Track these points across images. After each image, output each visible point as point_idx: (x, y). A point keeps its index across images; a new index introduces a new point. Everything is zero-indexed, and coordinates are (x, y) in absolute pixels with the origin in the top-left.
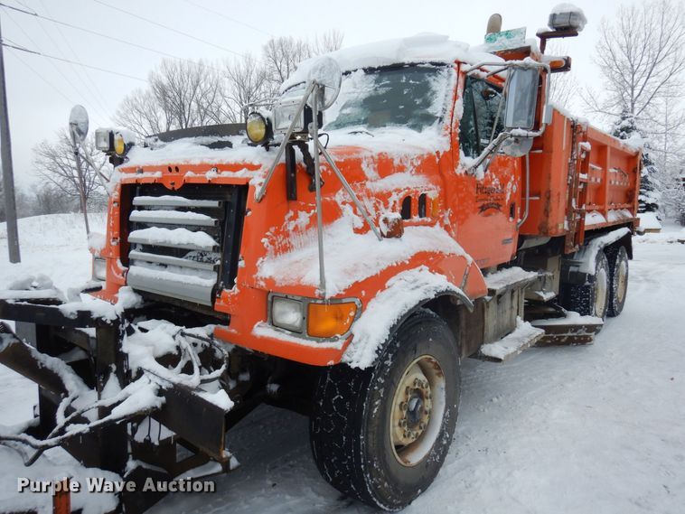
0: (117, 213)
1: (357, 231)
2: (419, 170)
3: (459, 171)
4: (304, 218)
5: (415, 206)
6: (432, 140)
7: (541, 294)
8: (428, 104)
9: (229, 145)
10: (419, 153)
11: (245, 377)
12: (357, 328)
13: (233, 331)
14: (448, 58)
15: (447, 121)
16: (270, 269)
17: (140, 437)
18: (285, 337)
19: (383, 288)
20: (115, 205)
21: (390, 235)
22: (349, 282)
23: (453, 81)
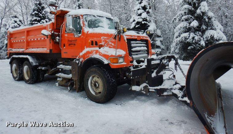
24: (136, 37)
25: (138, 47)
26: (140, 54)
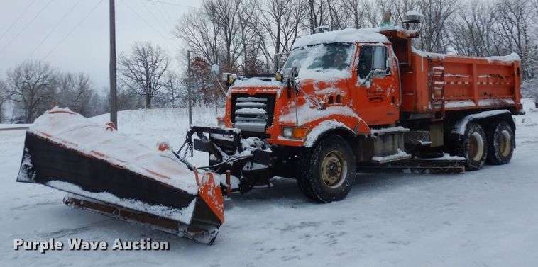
0: (230, 104)
1: (311, 108)
2: (337, 86)
3: (357, 85)
4: (293, 103)
5: (335, 99)
6: (344, 74)
7: (421, 141)
8: (345, 60)
9: (270, 80)
10: (337, 80)
11: (275, 158)
12: (308, 136)
13: (271, 140)
14: (354, 42)
15: (351, 66)
16: (283, 119)
17: (245, 168)
18: (287, 139)
19: (318, 125)
21: (322, 109)
22: (306, 122)
23: (355, 51)
24: (246, 90)
25: (247, 107)
26: (254, 121)
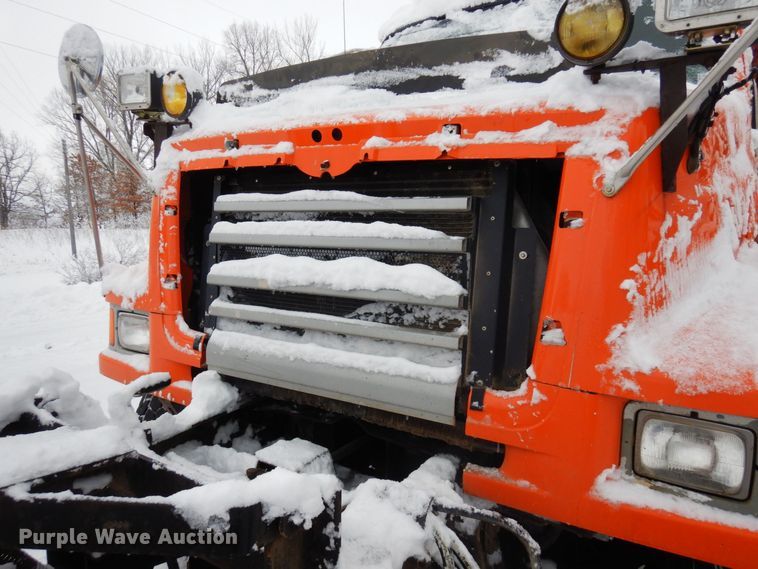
0: (174, 227)
4: (685, 230)
13: (524, 483)
16: (649, 351)
18: (693, 508)
20: (169, 212)
24: (284, 148)
